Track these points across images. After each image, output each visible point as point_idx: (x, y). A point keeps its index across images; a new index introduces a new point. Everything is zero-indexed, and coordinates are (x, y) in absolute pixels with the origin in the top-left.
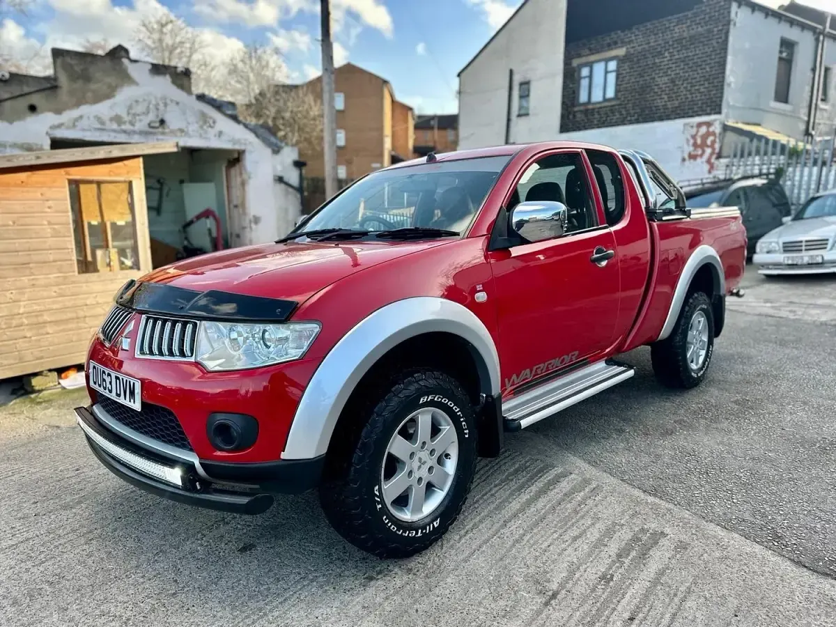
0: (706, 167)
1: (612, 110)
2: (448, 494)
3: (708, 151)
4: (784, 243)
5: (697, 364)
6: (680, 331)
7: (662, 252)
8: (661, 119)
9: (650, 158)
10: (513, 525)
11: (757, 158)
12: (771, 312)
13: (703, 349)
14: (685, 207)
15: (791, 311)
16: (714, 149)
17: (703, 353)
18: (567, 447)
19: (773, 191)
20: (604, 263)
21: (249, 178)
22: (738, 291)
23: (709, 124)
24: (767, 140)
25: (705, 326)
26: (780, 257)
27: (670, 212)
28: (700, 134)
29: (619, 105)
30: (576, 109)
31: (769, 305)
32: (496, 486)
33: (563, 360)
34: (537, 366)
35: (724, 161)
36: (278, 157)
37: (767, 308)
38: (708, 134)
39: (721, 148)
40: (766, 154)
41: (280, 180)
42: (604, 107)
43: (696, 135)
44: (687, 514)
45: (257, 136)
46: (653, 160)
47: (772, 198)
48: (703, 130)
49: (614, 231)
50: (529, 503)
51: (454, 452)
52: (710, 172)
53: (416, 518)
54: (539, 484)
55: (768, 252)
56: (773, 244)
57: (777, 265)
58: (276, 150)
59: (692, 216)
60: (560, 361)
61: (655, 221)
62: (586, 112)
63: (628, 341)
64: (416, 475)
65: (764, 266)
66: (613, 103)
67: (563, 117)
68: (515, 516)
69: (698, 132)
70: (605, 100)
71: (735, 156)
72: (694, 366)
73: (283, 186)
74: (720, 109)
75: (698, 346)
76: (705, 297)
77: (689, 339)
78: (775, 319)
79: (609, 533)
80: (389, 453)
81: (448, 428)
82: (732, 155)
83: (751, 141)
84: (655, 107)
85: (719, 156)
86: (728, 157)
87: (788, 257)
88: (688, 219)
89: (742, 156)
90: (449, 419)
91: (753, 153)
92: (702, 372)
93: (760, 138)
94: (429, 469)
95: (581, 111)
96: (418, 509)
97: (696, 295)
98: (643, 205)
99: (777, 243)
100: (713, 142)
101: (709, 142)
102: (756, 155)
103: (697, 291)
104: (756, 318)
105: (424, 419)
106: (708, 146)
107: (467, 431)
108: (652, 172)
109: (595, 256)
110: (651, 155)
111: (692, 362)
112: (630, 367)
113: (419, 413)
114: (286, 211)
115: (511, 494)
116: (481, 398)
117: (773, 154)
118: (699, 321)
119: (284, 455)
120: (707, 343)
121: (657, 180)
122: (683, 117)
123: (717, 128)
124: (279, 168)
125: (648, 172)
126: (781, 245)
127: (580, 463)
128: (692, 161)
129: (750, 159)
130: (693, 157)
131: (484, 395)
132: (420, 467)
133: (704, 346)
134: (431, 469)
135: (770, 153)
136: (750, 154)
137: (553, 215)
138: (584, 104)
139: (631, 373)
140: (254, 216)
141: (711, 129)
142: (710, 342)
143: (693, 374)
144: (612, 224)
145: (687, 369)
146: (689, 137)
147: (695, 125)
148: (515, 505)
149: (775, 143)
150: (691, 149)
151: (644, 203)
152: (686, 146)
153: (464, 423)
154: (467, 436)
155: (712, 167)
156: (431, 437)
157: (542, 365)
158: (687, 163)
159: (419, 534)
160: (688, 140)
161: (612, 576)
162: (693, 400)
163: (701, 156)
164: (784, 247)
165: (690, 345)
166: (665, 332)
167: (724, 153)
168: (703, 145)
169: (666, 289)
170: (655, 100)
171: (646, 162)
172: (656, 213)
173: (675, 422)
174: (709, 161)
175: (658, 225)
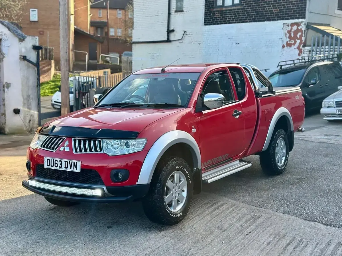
0: (297, 52)
1: (238, 11)
2: (184, 204)
3: (298, 41)
4: (336, 102)
5: (281, 163)
6: (272, 147)
7: (263, 112)
8: (269, 20)
9: (256, 68)
10: (208, 217)
11: (327, 47)
12: (326, 141)
13: (284, 157)
14: (273, 90)
15: (336, 140)
16: (301, 41)
17: (284, 158)
18: (225, 196)
19: (337, 68)
20: (238, 117)
21: (4, 57)
22: (302, 129)
23: (298, 24)
24: (332, 36)
25: (284, 145)
26: (334, 110)
27: (266, 93)
28: (293, 30)
29: (242, 9)
30: (214, 10)
31: (326, 137)
32: (198, 208)
33: (223, 157)
34: (213, 159)
35: (308, 48)
36: (23, 44)
37: (324, 139)
38: (297, 31)
39: (306, 40)
40: (332, 45)
41: (24, 58)
42: (234, 10)
43: (290, 31)
44: (271, 211)
45: (9, 29)
46: (257, 69)
47: (336, 72)
48: (295, 28)
49: (241, 103)
50: (212, 212)
51: (186, 189)
52: (299, 55)
53: (175, 211)
54: (216, 206)
55: (328, 107)
56: (331, 103)
57: (333, 115)
58: (22, 39)
59: (276, 94)
60: (222, 157)
61: (259, 98)
62: (221, 12)
63: (249, 151)
64: (174, 195)
65: (327, 115)
66: (239, 7)
67: (206, 14)
68: (208, 215)
69: (292, 29)
70: (233, 5)
71: (314, 46)
72: (279, 165)
73: (26, 62)
74: (305, 15)
75: (281, 154)
76: (283, 132)
77: (276, 151)
78: (327, 144)
79: (243, 216)
80: (167, 186)
81: (183, 179)
82: (312, 45)
83: (323, 36)
84: (265, 11)
85: (305, 46)
86: (310, 46)
87: (339, 110)
88: (274, 95)
89: (318, 46)
90: (184, 176)
91: (325, 44)
92: (283, 167)
93: (328, 34)
94: (178, 194)
95: (217, 11)
96: (175, 208)
97: (279, 131)
98: (253, 90)
99: (333, 102)
100: (301, 36)
101: (298, 36)
102: (326, 45)
103: (279, 129)
104: (318, 144)
105: (177, 175)
106: (298, 39)
107: (190, 181)
108: (257, 75)
109: (234, 114)
110: (256, 67)
111: (278, 162)
112: (250, 162)
113: (175, 173)
114: (28, 79)
115: (205, 210)
116: (194, 170)
117: (336, 45)
118: (281, 143)
119: (137, 183)
120: (285, 153)
121: (259, 78)
122: (283, 19)
123: (303, 27)
124: (23, 50)
125: (255, 75)
126: (335, 103)
127: (230, 200)
128: (288, 47)
129: (323, 47)
130: (289, 45)
131: (195, 169)
132: (175, 193)
133: (284, 155)
134: (179, 194)
135: (334, 45)
136: (322, 45)
137: (219, 99)
138: (220, 7)
139: (250, 165)
140: (6, 83)
141: (299, 28)
142: (287, 153)
143: (279, 168)
144: (240, 100)
145: (276, 166)
146: (286, 32)
147: (290, 24)
148: (207, 212)
149: (337, 38)
150: (288, 40)
151: (254, 89)
152: (285, 38)
153: (189, 178)
154: (190, 183)
155: (301, 52)
156: (179, 182)
157: (215, 159)
158: (286, 48)
159: (176, 217)
160: (286, 34)
161: (244, 225)
162: (279, 179)
163: (294, 44)
164: (336, 104)
165: (277, 154)
166: (265, 147)
167: (308, 43)
168: (295, 38)
169: (264, 128)
170: (265, 7)
171: (254, 70)
172: (259, 93)
173: (270, 186)
174: (298, 48)
175: (260, 99)
